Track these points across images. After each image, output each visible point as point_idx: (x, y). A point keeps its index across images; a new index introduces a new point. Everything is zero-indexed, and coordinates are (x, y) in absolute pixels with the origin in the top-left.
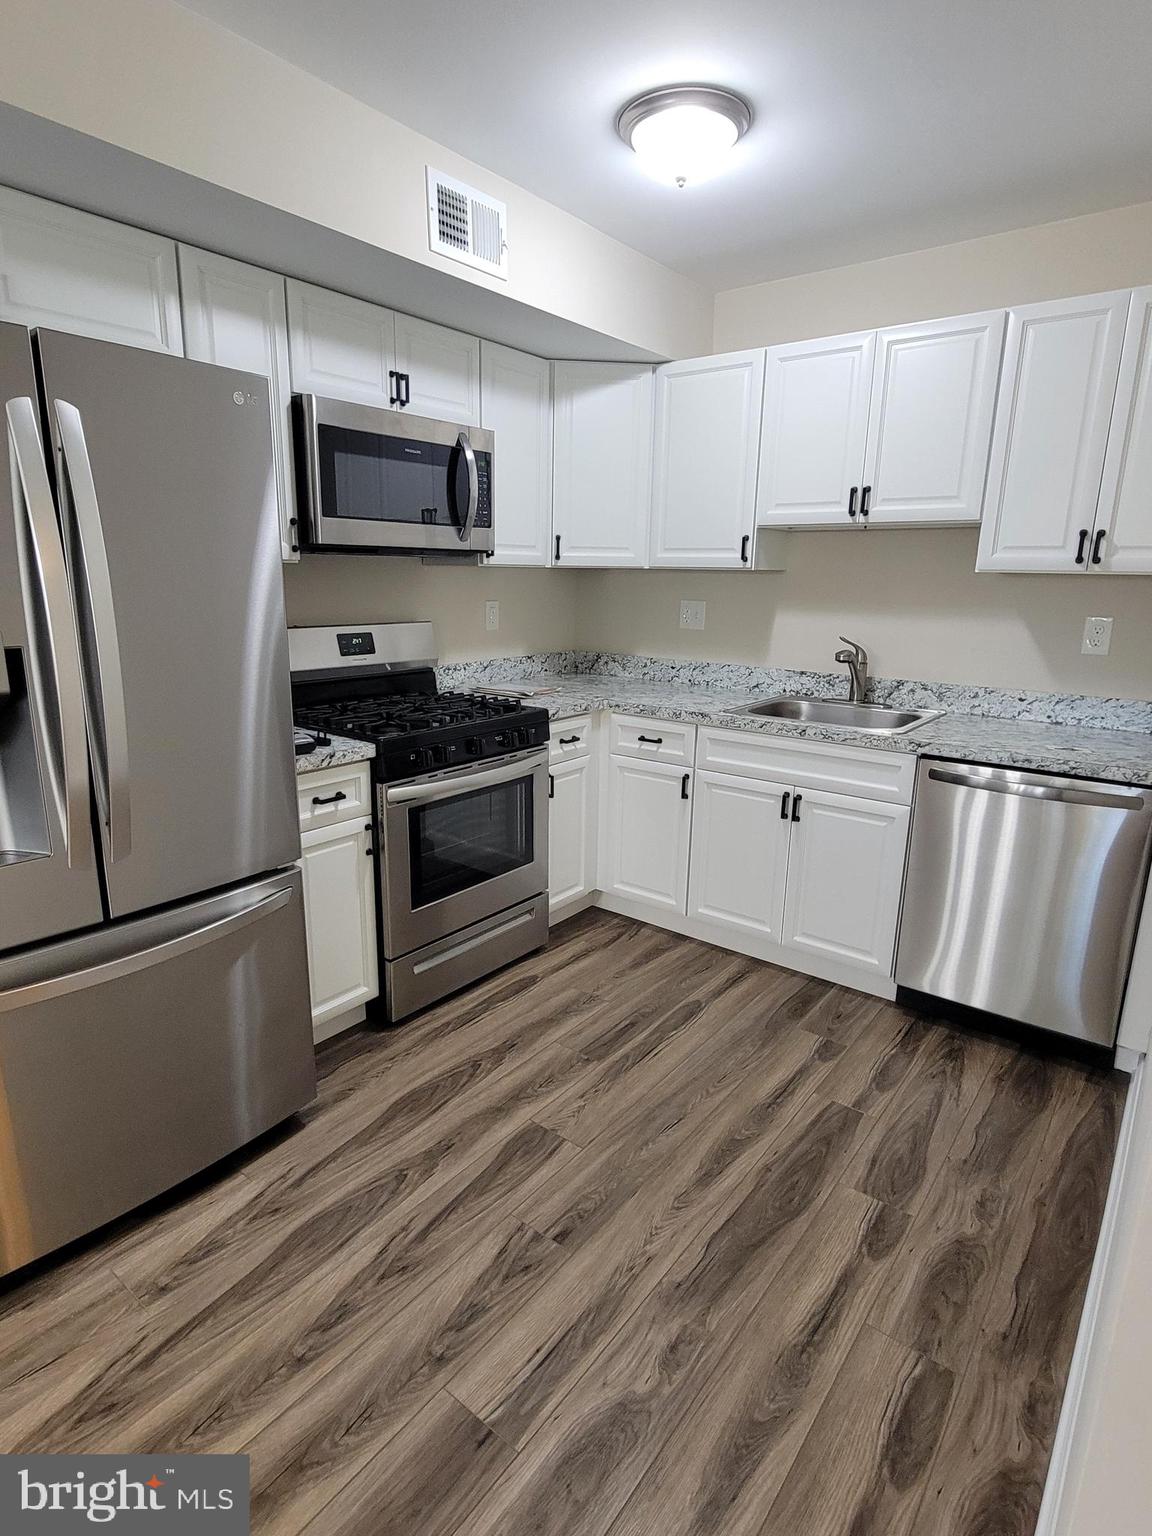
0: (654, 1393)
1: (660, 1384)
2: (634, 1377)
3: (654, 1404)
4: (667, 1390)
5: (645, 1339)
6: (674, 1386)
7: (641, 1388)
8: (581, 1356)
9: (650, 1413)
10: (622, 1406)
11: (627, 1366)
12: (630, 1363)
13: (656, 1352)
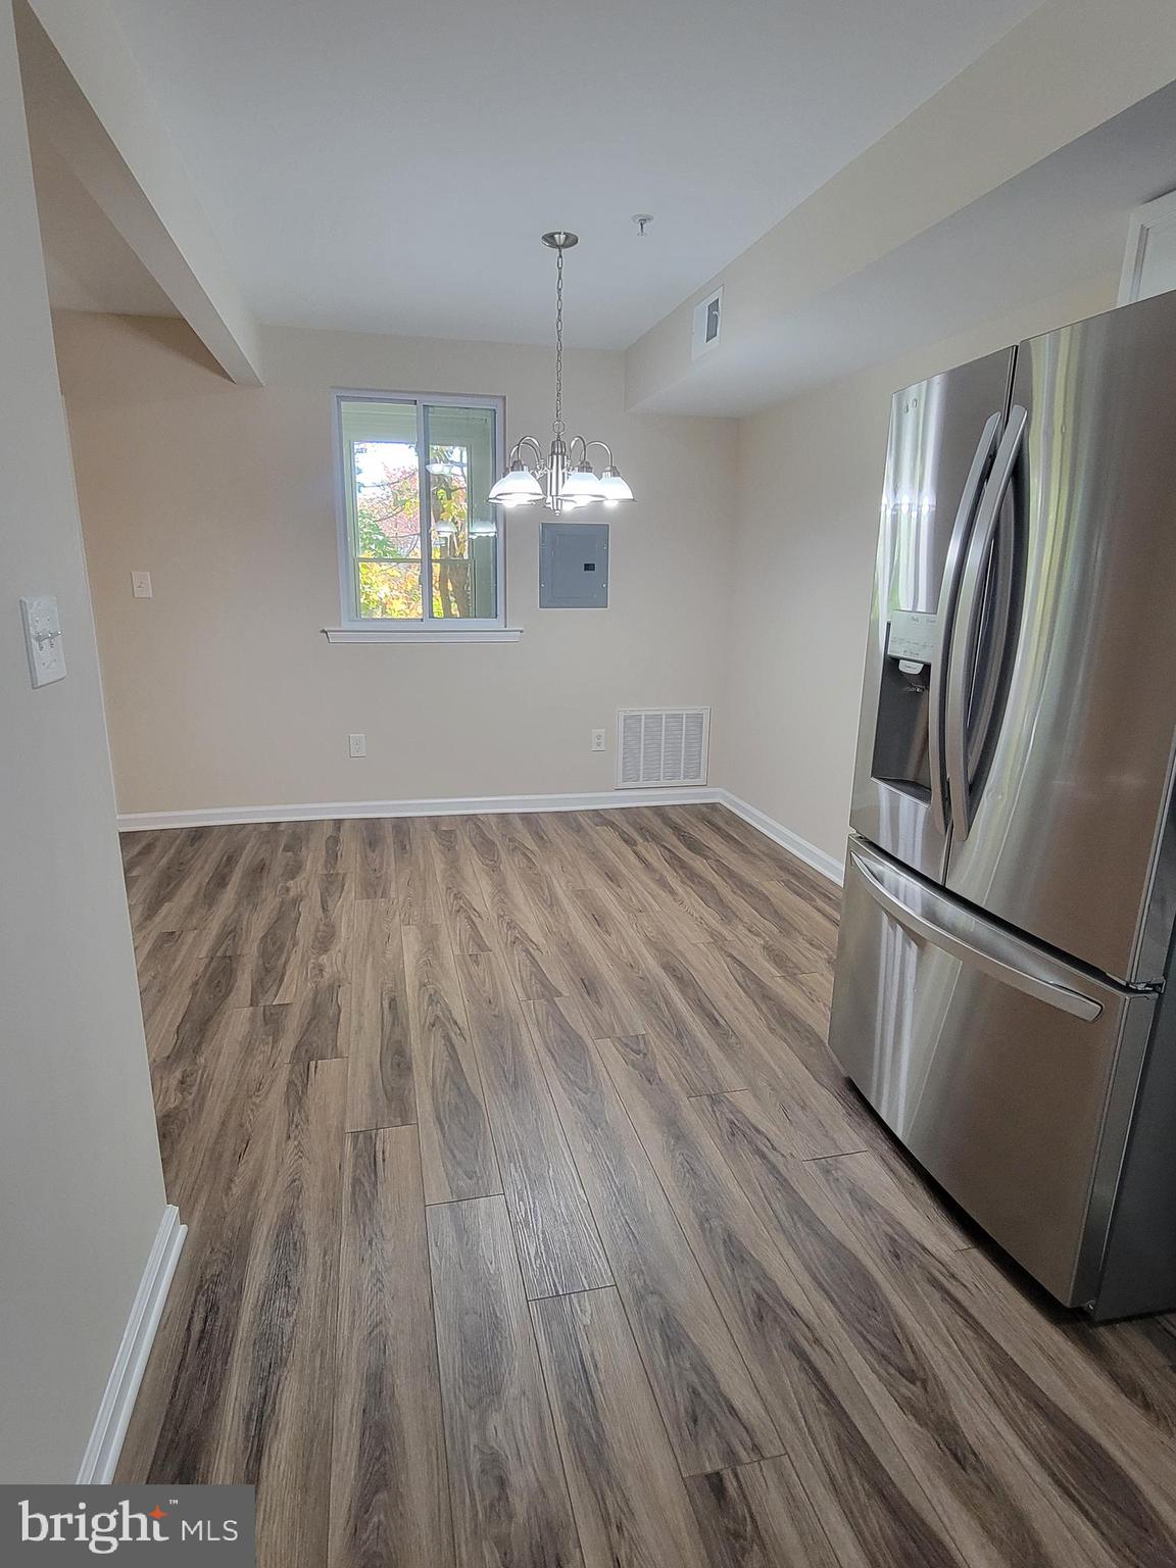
0: (482, 1425)
1: (484, 1440)
2: (508, 1422)
3: (474, 1417)
4: (474, 1439)
5: (533, 1465)
6: (472, 1447)
7: (495, 1420)
8: (563, 1395)
9: (471, 1407)
10: (497, 1392)
11: (522, 1426)
12: (522, 1430)
13: (512, 1464)
